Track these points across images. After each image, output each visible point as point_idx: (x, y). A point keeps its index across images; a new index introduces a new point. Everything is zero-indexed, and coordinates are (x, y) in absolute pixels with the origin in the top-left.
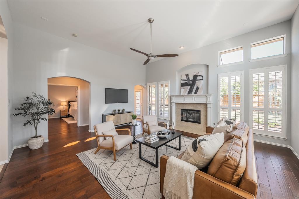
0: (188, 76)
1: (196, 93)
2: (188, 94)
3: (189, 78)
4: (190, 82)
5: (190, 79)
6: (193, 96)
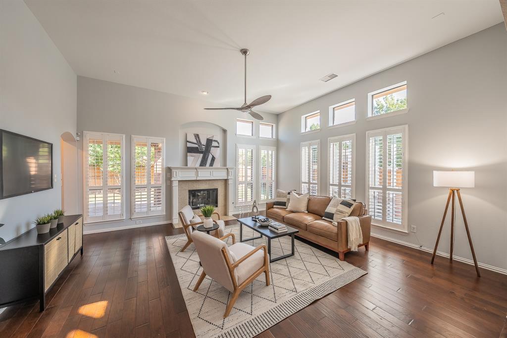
0: (199, 138)
1: (211, 165)
2: (201, 165)
3: (200, 141)
4: (201, 147)
5: (203, 143)
6: (208, 168)
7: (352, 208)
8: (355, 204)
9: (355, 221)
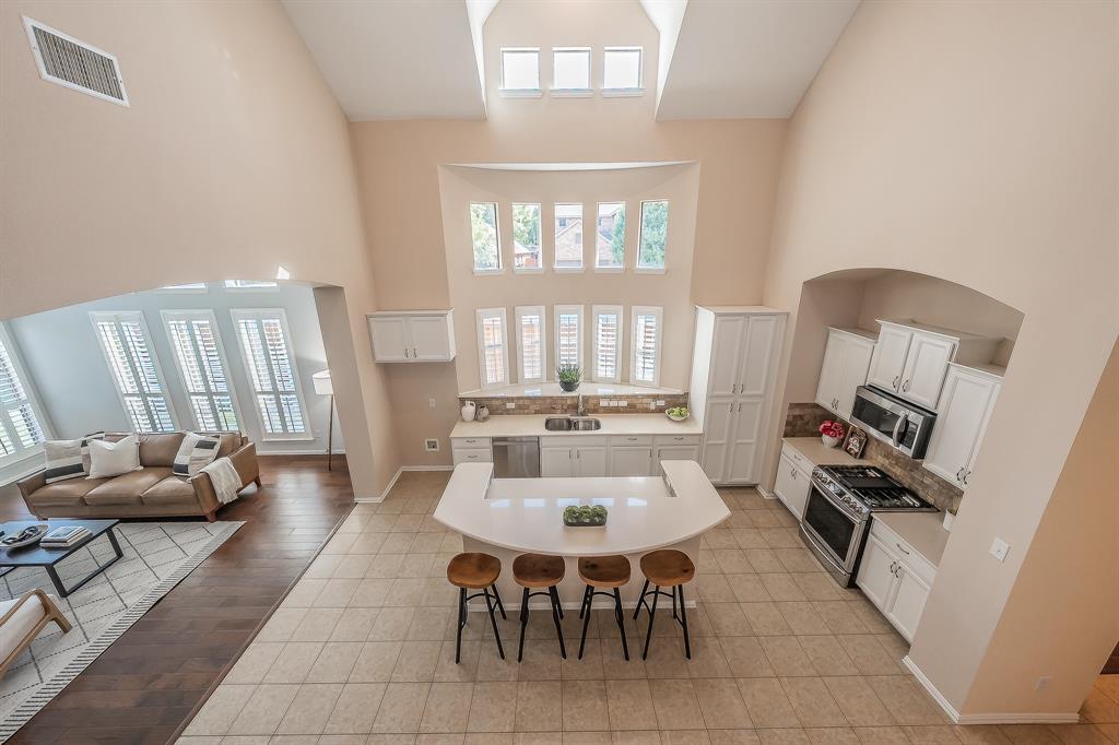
7: (217, 448)
8: (219, 441)
9: (223, 465)
